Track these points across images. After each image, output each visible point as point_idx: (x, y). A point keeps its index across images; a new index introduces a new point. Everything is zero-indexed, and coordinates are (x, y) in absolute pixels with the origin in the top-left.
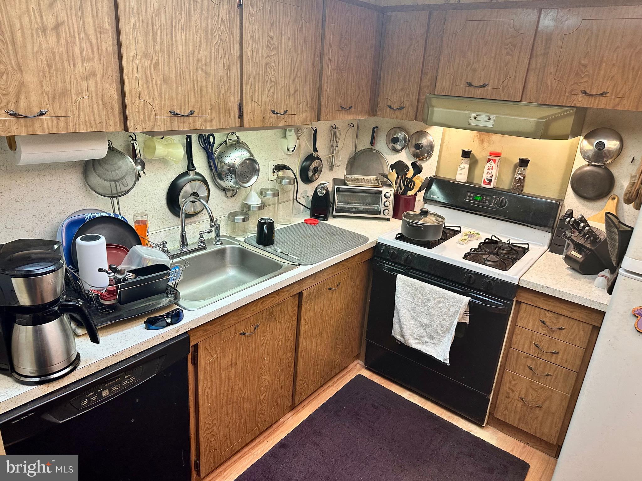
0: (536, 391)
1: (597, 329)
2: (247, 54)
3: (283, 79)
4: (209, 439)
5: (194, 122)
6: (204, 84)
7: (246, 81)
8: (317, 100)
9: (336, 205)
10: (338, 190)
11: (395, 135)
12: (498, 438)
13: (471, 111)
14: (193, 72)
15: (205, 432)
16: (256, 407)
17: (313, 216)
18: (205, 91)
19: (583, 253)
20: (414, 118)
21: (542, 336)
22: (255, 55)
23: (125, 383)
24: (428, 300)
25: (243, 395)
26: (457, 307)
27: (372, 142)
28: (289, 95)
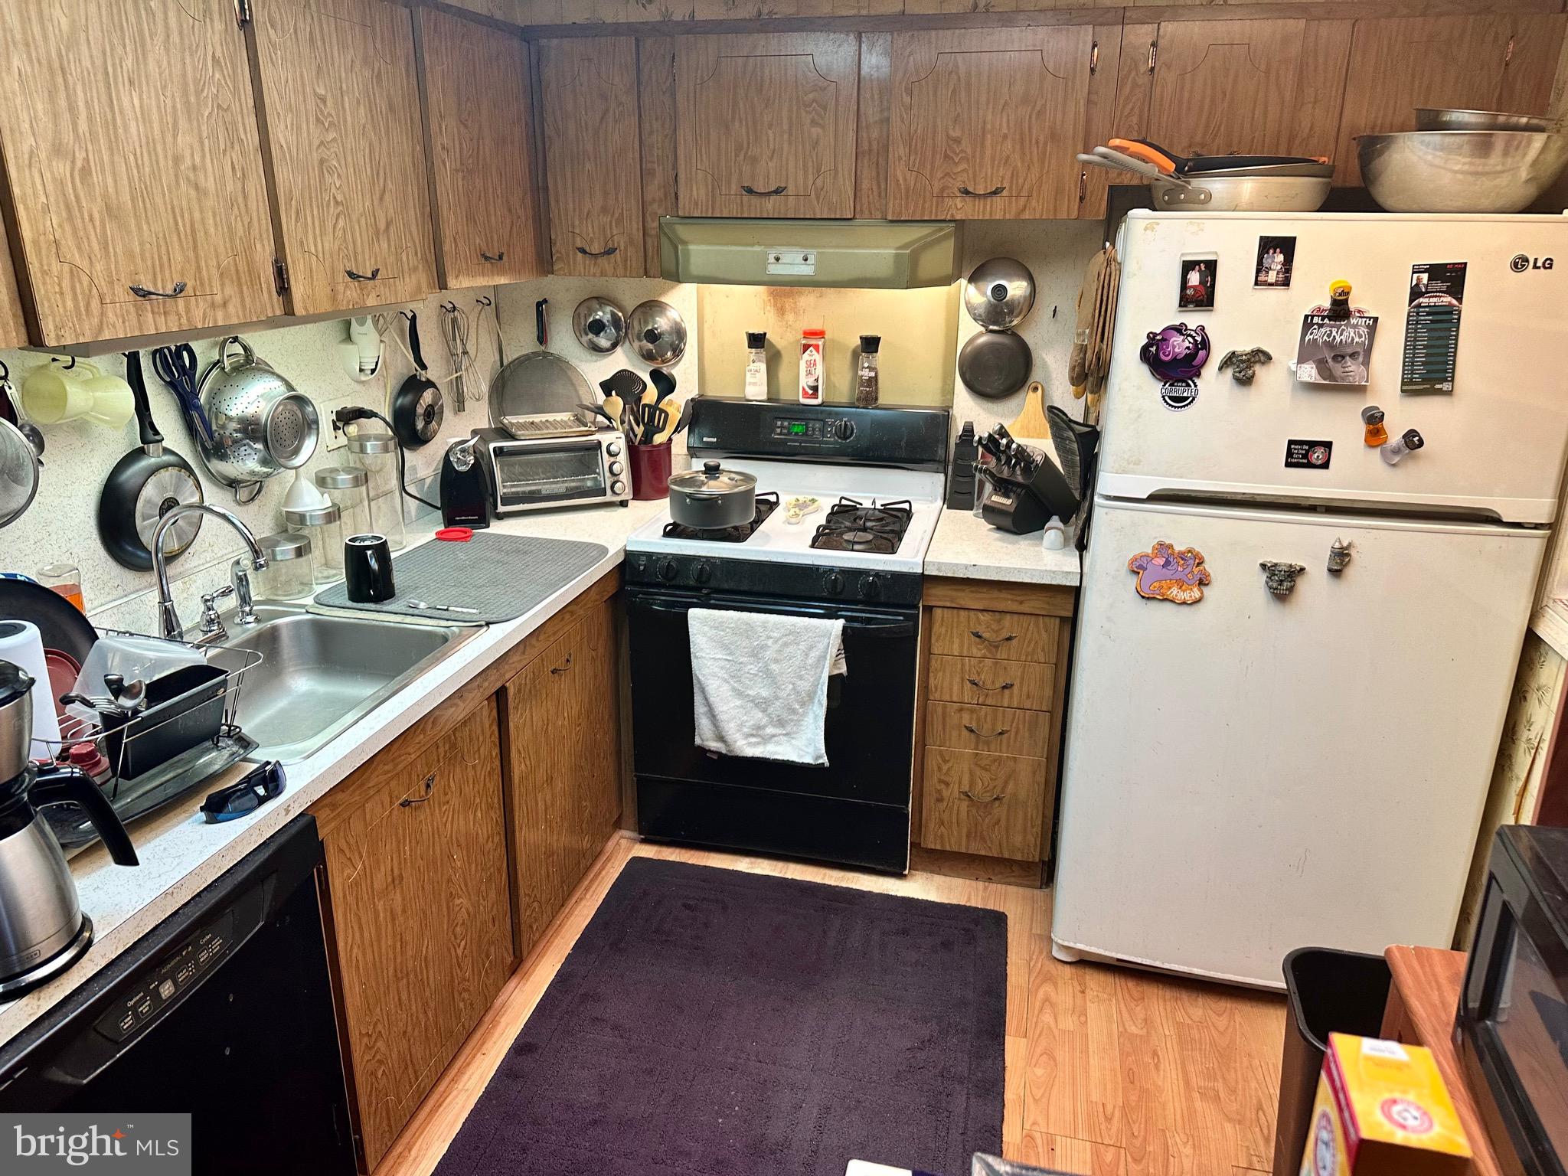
0: (986, 770)
1: (1072, 623)
2: (278, 138)
3: (360, 197)
4: (374, 1074)
5: (188, 311)
6: (197, 215)
7: (286, 204)
8: (432, 241)
9: (501, 491)
10: (499, 452)
11: (590, 315)
12: (938, 888)
13: (766, 245)
14: (169, 187)
15: (362, 1057)
16: (452, 976)
17: (449, 521)
18: (202, 234)
19: (1012, 494)
20: (642, 270)
21: (980, 662)
22: (295, 143)
23: (204, 956)
24: (764, 647)
25: (424, 952)
26: (821, 646)
27: (542, 338)
28: (377, 233)
